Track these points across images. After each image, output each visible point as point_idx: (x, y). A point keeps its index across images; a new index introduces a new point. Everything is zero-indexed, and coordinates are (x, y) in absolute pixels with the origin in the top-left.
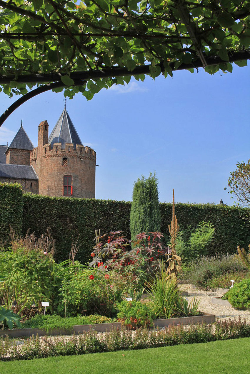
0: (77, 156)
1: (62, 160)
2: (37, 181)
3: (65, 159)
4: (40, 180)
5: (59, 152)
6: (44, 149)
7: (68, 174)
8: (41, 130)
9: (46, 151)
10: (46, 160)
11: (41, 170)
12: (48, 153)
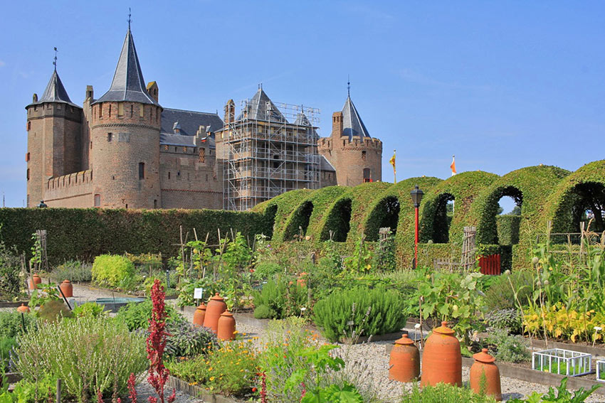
0: (375, 150)
1: (361, 153)
2: (334, 172)
3: (364, 152)
4: (338, 172)
5: (359, 146)
6: (343, 142)
7: (368, 167)
8: (336, 121)
9: (344, 144)
10: (344, 153)
11: (339, 162)
12: (347, 145)
